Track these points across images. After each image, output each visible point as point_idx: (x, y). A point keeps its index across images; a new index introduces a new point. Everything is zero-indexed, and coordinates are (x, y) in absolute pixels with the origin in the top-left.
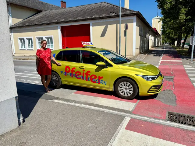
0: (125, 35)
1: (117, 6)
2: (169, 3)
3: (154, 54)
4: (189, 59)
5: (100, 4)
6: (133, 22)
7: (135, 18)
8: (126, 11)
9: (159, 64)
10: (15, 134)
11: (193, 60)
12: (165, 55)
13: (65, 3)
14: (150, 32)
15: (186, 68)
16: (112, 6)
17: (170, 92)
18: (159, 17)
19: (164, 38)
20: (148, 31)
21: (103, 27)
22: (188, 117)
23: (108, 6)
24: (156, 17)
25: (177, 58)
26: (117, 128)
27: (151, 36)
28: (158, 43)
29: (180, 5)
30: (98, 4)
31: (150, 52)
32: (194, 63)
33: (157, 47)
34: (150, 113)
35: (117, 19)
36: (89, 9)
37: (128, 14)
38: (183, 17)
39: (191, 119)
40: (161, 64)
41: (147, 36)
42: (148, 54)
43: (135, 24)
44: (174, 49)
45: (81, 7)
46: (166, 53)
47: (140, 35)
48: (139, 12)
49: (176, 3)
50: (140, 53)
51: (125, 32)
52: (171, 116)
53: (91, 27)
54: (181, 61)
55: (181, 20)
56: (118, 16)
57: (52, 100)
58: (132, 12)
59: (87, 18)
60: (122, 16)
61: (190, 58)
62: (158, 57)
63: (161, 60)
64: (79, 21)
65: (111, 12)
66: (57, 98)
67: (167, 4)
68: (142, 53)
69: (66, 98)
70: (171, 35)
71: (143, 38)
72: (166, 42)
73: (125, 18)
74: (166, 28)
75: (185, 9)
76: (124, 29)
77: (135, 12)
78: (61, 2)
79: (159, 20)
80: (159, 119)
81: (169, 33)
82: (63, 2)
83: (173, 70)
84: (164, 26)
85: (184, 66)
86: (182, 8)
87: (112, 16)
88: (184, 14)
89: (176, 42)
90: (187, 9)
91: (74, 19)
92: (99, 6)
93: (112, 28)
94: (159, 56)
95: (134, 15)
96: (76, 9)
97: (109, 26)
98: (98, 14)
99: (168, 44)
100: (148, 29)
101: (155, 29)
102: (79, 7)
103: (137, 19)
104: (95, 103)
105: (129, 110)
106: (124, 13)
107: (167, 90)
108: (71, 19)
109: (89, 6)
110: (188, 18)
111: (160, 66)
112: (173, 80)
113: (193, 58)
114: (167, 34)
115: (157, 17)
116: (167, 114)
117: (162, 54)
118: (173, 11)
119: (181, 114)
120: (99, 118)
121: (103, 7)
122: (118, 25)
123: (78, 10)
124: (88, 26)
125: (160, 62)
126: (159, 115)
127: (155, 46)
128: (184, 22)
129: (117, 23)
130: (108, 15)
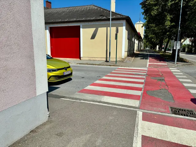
0: (116, 38)
1: (106, 10)
2: (156, 9)
3: (141, 57)
4: (172, 62)
5: (89, 6)
6: (122, 26)
7: (124, 22)
8: (116, 15)
9: (148, 66)
10: (47, 126)
11: (177, 63)
12: (151, 58)
13: (50, 3)
14: (135, 36)
15: (172, 71)
16: (102, 10)
17: (165, 91)
18: (141, 22)
19: (145, 43)
20: (134, 35)
21: (93, 30)
22: (188, 110)
23: (97, 9)
24: (138, 22)
25: (162, 62)
26: (135, 120)
27: (136, 40)
28: (141, 47)
29: (166, 12)
30: (86, 7)
31: (137, 55)
32: (178, 66)
33: (140, 50)
34: (155, 108)
35: (107, 22)
36: (78, 11)
37: (118, 18)
38: (168, 23)
39: (191, 113)
40: (149, 66)
41: (133, 40)
42: (135, 57)
43: (124, 28)
44: (157, 53)
45: (70, 8)
46: (151, 56)
47: (128, 39)
48: (128, 16)
49: (162, 10)
50: (128, 56)
51: (116, 35)
52: (174, 110)
53: (81, 29)
54: (166, 64)
55: (166, 26)
56: (109, 20)
57: (60, 98)
58: (122, 17)
59: (77, 20)
60: (112, 20)
61: (174, 61)
62: (144, 60)
63: (148, 63)
64: (69, 23)
65: (101, 15)
66: (64, 97)
67: (154, 10)
68: (130, 56)
69: (72, 96)
70: (153, 40)
71: (130, 42)
72: (147, 47)
73: (115, 22)
74: (149, 33)
75: (170, 16)
76: (115, 33)
77: (125, 17)
78: (46, 2)
79: (142, 25)
80: (165, 112)
81: (152, 38)
82: (49, 2)
83: (162, 72)
84: (147, 31)
85: (170, 68)
86: (167, 15)
87: (103, 19)
88: (169, 21)
89: (157, 46)
90: (172, 16)
91: (63, 21)
92: (88, 8)
93: (102, 31)
94: (146, 59)
95: (124, 19)
96: (64, 10)
97: (99, 28)
98: (88, 17)
99: (149, 49)
100: (134, 34)
101: (139, 33)
102: (68, 8)
103: (126, 24)
104: (102, 100)
105: (136, 106)
106: (114, 17)
107: (162, 89)
108: (60, 20)
109: (78, 9)
110: (172, 24)
111: (148, 68)
112: (164, 81)
113: (177, 61)
114: (149, 39)
115: (140, 22)
116: (170, 109)
117: (148, 57)
118: (159, 17)
119: (182, 108)
120: (114, 112)
121: (92, 10)
122: (109, 28)
123: (66, 11)
124: (78, 28)
125: (148, 64)
126: (163, 110)
127: (139, 50)
128: (169, 28)
129: (107, 26)
130: (98, 18)
